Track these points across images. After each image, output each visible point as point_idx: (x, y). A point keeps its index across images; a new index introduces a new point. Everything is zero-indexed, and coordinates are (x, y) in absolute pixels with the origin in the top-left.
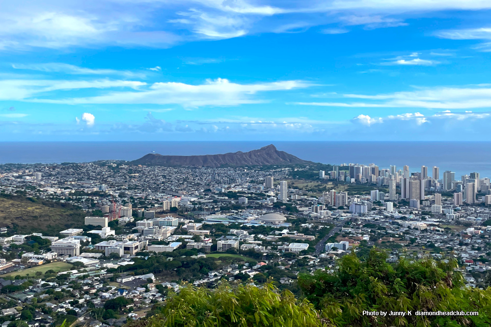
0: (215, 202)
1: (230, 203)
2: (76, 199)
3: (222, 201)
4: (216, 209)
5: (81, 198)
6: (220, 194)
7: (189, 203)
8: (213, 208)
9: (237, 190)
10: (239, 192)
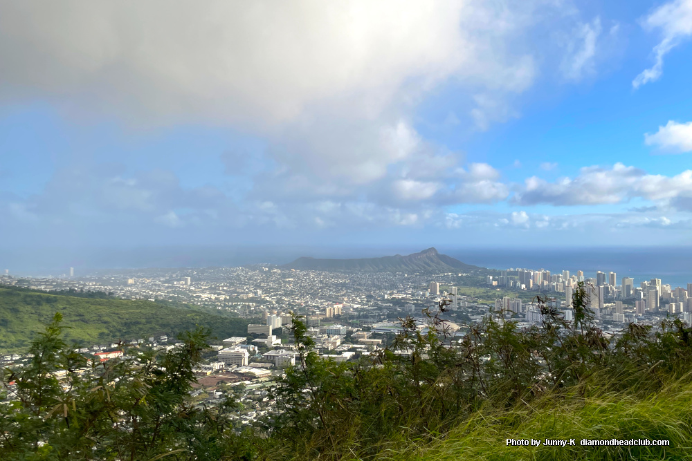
0: (380, 308)
1: (396, 310)
2: (231, 306)
3: (387, 308)
4: (382, 317)
5: (237, 305)
6: (384, 300)
7: (352, 309)
8: (379, 315)
9: (400, 297)
10: (403, 298)
